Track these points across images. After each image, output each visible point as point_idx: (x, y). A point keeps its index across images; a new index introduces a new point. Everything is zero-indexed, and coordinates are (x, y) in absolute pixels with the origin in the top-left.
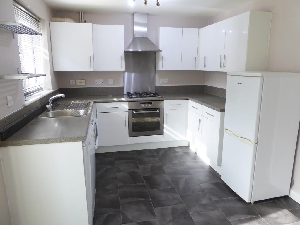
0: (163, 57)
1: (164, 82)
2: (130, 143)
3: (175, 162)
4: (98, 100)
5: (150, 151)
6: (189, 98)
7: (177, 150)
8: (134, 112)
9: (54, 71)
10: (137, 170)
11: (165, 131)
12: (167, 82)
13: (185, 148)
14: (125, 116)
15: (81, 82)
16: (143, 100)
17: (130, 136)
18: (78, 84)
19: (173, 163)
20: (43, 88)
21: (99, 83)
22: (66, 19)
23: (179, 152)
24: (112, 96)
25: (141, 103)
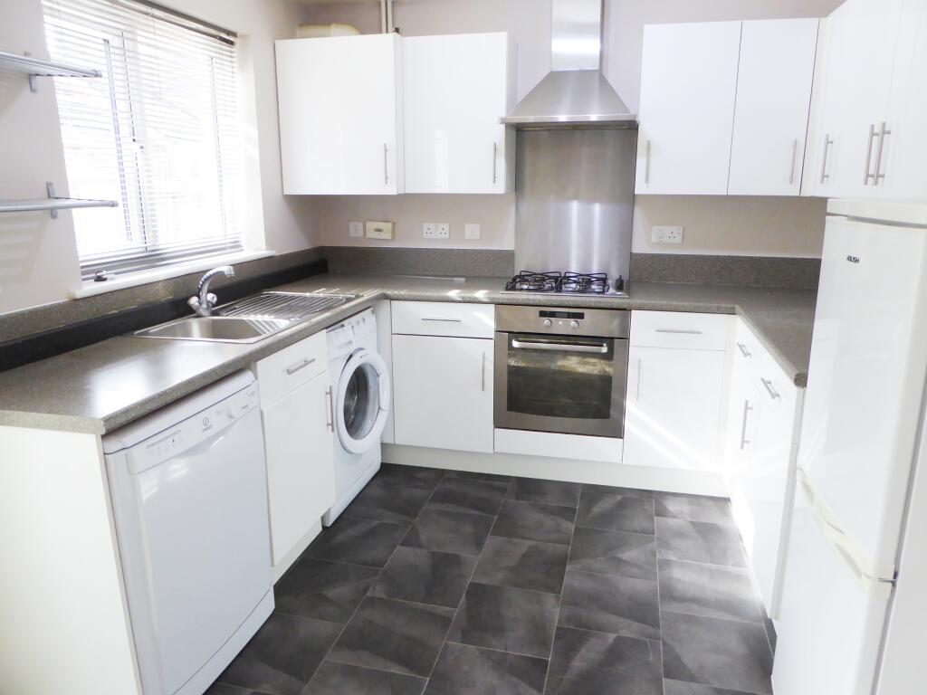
0: (649, 142)
1: (666, 240)
2: (496, 450)
3: (628, 555)
4: (396, 292)
5: (567, 488)
6: (738, 308)
7: (672, 506)
8: (516, 344)
9: (285, 193)
10: (467, 554)
11: (629, 424)
12: (678, 239)
13: (712, 503)
14: (484, 353)
15: (379, 230)
16: (549, 303)
17: (499, 423)
18: (372, 234)
19: (619, 556)
20: (241, 243)
21: (434, 235)
22: (334, 28)
23: (675, 517)
24: (466, 281)
25: (543, 314)
